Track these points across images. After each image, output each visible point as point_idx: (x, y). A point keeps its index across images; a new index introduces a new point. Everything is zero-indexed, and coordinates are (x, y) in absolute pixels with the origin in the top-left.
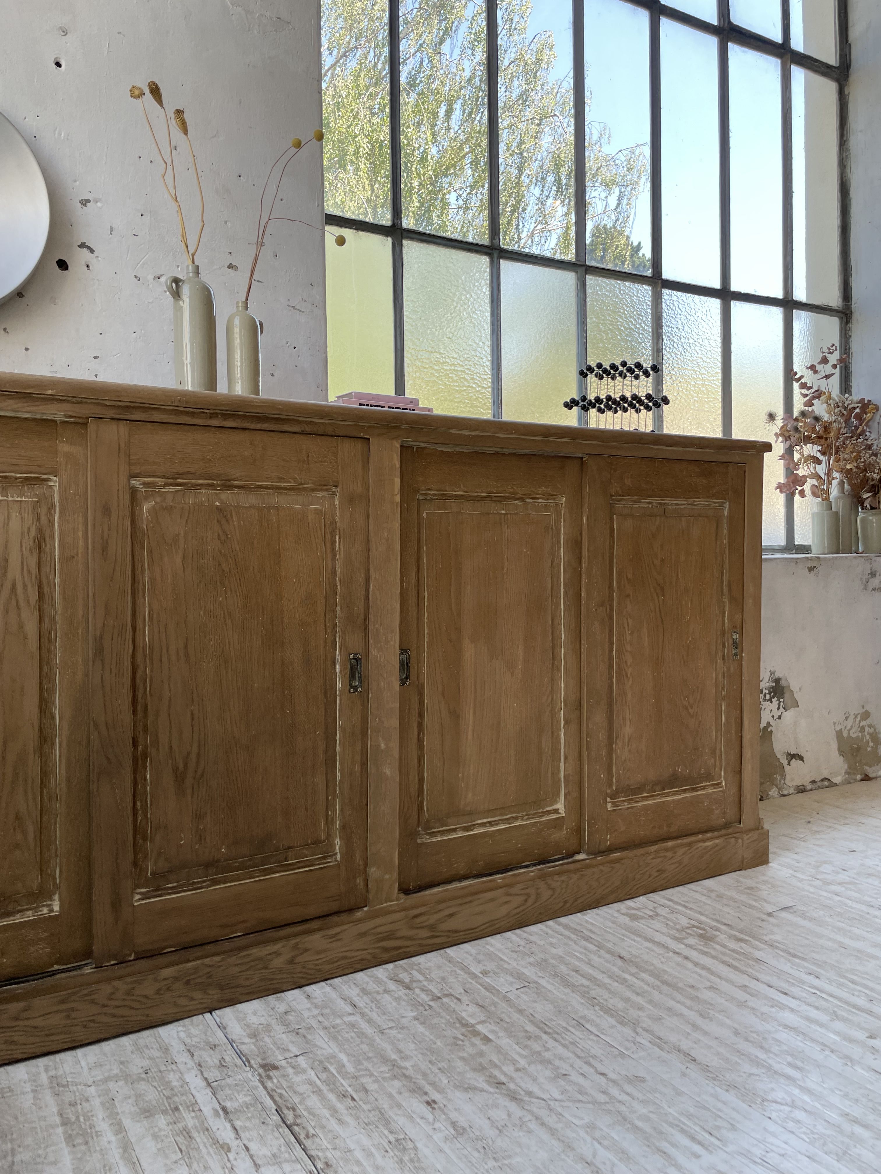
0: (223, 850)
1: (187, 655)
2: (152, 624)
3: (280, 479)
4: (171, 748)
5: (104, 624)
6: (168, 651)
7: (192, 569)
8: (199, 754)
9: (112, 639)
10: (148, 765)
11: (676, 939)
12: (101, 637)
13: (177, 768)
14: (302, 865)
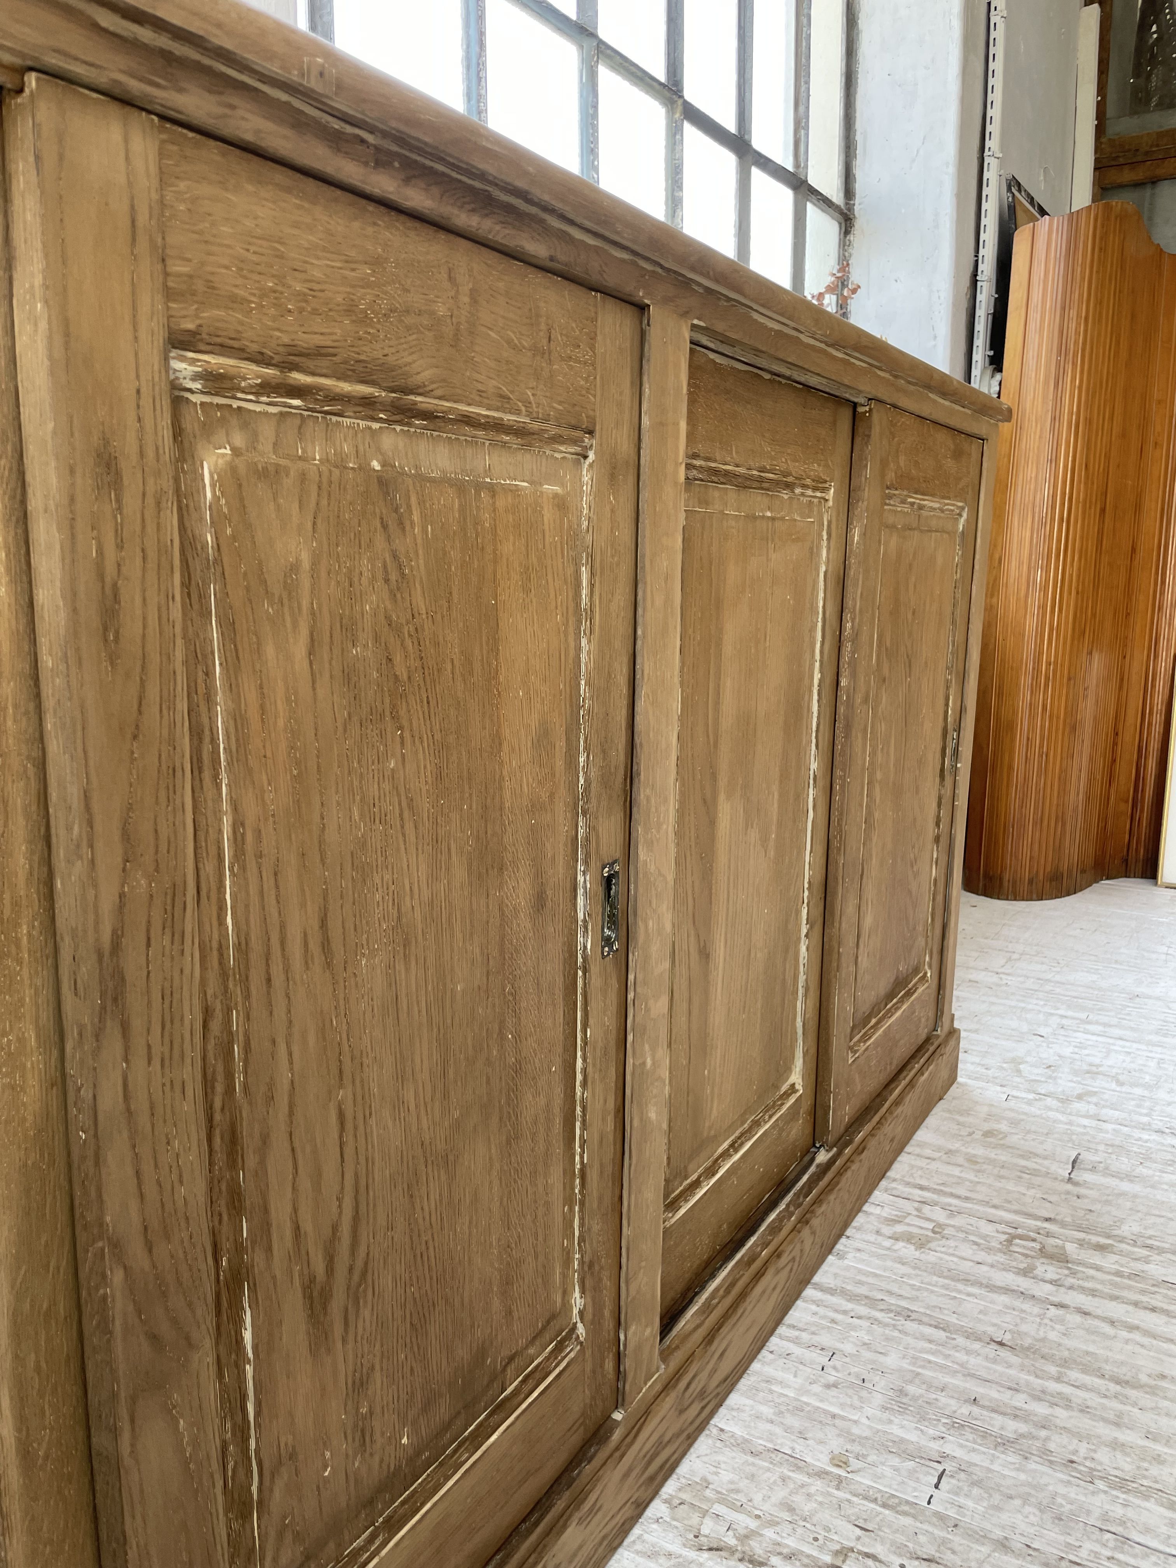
0: (405, 1440)
1: (326, 945)
2: (243, 868)
3: (504, 401)
4: (297, 1229)
5: (122, 895)
6: (283, 943)
7: (331, 677)
8: (356, 1219)
9: (148, 945)
10: (246, 1305)
11: (1026, 1272)
12: (116, 947)
13: (312, 1279)
14: (531, 1383)
